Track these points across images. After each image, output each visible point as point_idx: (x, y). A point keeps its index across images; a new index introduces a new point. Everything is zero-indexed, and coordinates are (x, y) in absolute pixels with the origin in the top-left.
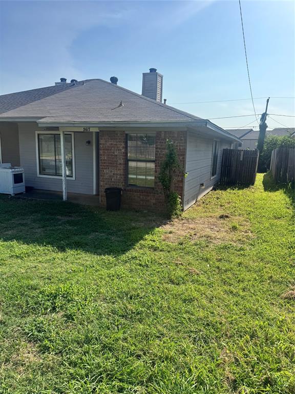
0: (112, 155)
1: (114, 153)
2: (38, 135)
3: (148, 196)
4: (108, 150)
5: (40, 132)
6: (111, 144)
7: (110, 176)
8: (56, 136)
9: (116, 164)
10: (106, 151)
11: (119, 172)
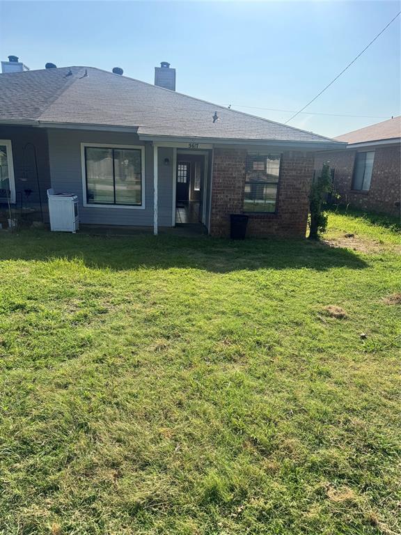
0: (229, 177)
1: (232, 174)
2: (85, 148)
3: (270, 221)
4: (224, 171)
5: (88, 145)
6: (229, 164)
7: (225, 202)
8: (115, 150)
9: (234, 187)
10: (222, 173)
11: (236, 197)
